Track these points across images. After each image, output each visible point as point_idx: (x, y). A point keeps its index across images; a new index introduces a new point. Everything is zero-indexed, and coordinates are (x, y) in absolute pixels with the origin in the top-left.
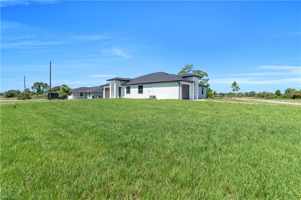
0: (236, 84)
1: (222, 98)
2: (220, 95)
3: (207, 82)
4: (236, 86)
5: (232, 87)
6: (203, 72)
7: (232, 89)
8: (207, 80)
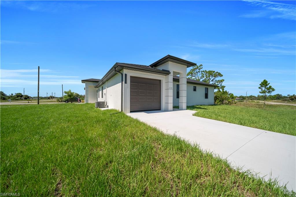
0: (268, 83)
1: (242, 101)
2: (240, 98)
3: (221, 84)
4: (268, 86)
5: (259, 88)
6: (216, 71)
7: (260, 90)
8: (222, 81)
